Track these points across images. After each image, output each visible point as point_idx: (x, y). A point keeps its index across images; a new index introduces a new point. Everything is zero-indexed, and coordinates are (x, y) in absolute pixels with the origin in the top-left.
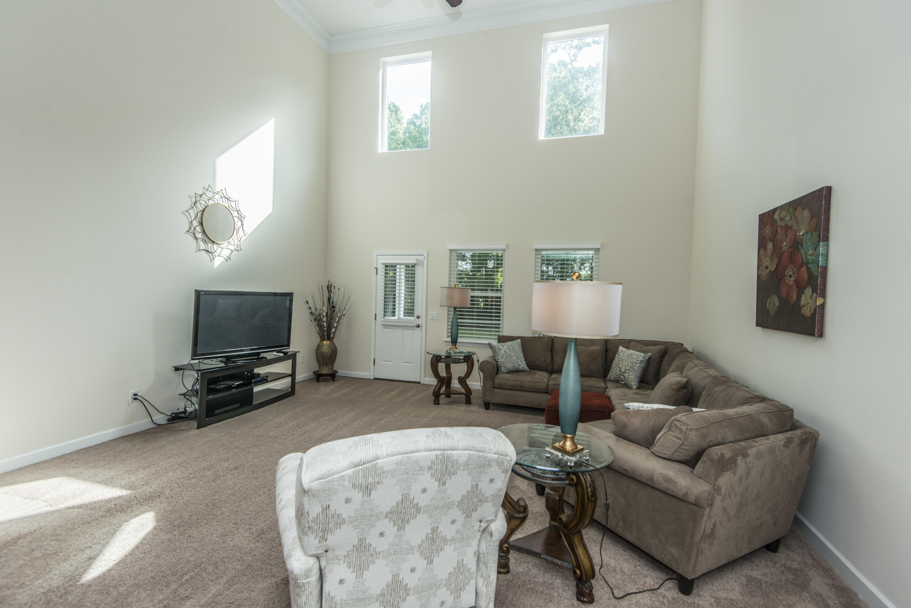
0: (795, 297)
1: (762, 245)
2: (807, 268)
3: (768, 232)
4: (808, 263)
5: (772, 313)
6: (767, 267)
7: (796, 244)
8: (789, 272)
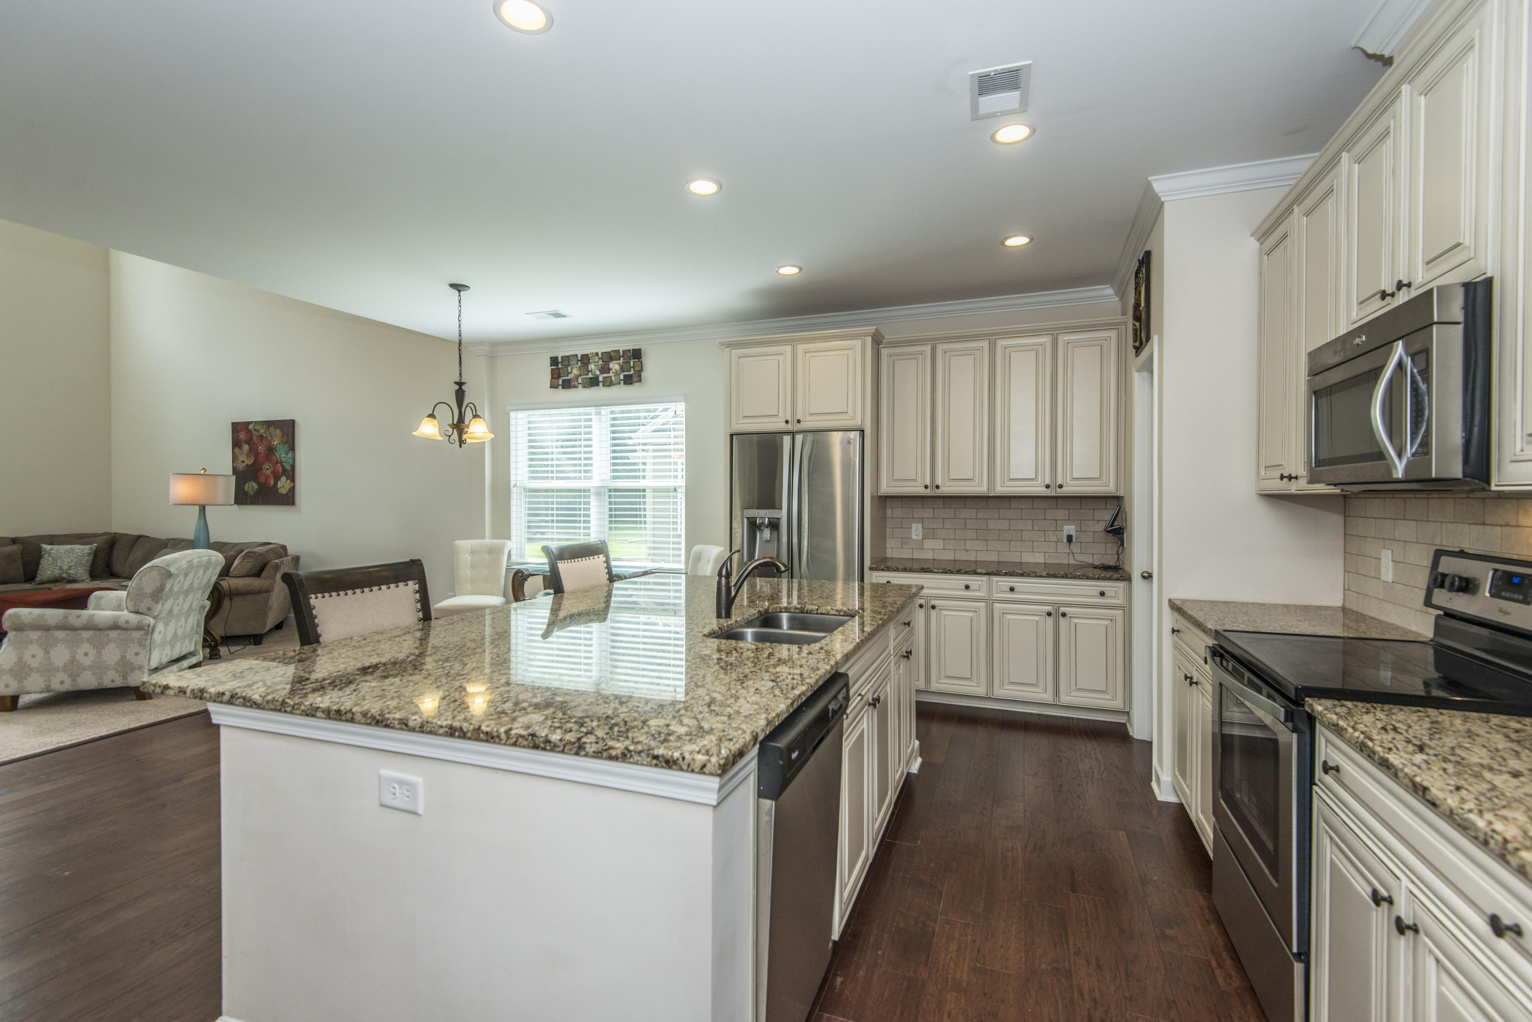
0: (272, 482)
1: (236, 444)
2: (282, 465)
3: (242, 436)
4: (281, 463)
5: (252, 493)
6: (243, 462)
7: (271, 450)
8: (266, 466)
